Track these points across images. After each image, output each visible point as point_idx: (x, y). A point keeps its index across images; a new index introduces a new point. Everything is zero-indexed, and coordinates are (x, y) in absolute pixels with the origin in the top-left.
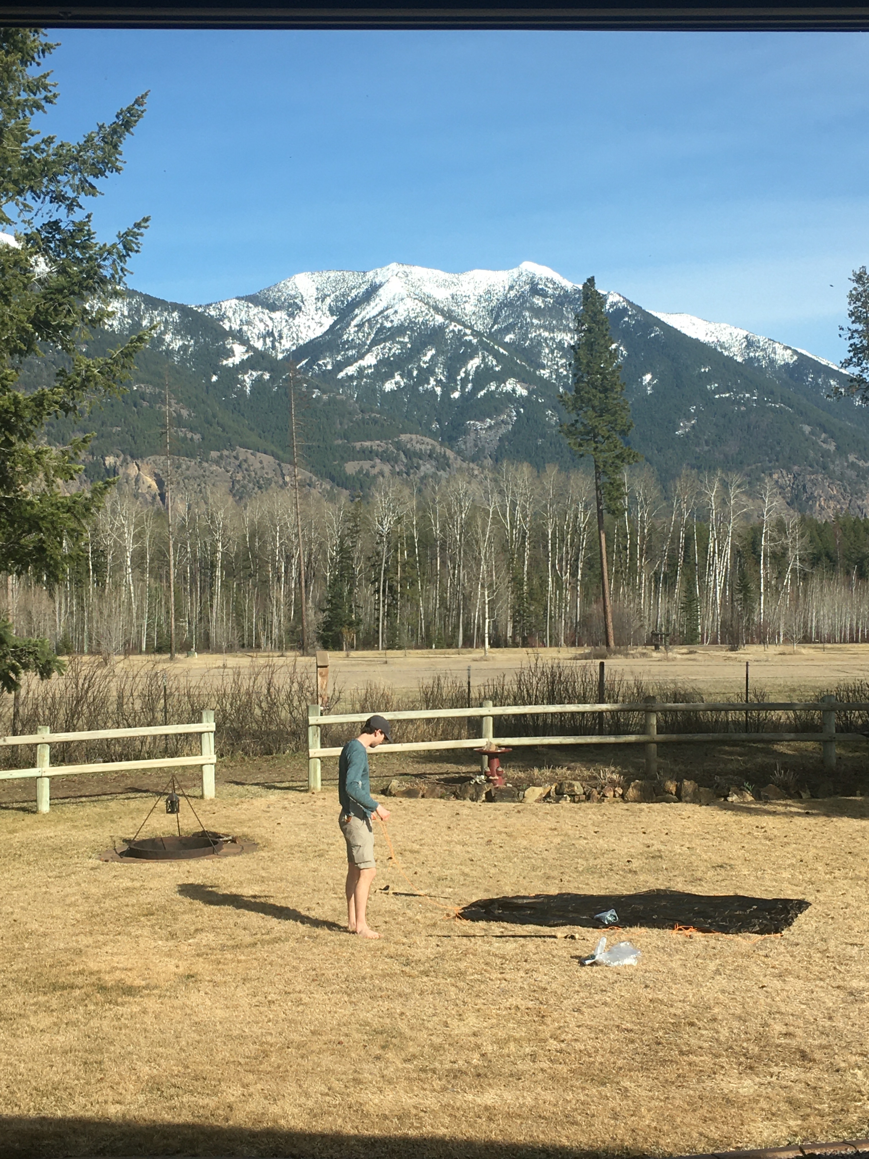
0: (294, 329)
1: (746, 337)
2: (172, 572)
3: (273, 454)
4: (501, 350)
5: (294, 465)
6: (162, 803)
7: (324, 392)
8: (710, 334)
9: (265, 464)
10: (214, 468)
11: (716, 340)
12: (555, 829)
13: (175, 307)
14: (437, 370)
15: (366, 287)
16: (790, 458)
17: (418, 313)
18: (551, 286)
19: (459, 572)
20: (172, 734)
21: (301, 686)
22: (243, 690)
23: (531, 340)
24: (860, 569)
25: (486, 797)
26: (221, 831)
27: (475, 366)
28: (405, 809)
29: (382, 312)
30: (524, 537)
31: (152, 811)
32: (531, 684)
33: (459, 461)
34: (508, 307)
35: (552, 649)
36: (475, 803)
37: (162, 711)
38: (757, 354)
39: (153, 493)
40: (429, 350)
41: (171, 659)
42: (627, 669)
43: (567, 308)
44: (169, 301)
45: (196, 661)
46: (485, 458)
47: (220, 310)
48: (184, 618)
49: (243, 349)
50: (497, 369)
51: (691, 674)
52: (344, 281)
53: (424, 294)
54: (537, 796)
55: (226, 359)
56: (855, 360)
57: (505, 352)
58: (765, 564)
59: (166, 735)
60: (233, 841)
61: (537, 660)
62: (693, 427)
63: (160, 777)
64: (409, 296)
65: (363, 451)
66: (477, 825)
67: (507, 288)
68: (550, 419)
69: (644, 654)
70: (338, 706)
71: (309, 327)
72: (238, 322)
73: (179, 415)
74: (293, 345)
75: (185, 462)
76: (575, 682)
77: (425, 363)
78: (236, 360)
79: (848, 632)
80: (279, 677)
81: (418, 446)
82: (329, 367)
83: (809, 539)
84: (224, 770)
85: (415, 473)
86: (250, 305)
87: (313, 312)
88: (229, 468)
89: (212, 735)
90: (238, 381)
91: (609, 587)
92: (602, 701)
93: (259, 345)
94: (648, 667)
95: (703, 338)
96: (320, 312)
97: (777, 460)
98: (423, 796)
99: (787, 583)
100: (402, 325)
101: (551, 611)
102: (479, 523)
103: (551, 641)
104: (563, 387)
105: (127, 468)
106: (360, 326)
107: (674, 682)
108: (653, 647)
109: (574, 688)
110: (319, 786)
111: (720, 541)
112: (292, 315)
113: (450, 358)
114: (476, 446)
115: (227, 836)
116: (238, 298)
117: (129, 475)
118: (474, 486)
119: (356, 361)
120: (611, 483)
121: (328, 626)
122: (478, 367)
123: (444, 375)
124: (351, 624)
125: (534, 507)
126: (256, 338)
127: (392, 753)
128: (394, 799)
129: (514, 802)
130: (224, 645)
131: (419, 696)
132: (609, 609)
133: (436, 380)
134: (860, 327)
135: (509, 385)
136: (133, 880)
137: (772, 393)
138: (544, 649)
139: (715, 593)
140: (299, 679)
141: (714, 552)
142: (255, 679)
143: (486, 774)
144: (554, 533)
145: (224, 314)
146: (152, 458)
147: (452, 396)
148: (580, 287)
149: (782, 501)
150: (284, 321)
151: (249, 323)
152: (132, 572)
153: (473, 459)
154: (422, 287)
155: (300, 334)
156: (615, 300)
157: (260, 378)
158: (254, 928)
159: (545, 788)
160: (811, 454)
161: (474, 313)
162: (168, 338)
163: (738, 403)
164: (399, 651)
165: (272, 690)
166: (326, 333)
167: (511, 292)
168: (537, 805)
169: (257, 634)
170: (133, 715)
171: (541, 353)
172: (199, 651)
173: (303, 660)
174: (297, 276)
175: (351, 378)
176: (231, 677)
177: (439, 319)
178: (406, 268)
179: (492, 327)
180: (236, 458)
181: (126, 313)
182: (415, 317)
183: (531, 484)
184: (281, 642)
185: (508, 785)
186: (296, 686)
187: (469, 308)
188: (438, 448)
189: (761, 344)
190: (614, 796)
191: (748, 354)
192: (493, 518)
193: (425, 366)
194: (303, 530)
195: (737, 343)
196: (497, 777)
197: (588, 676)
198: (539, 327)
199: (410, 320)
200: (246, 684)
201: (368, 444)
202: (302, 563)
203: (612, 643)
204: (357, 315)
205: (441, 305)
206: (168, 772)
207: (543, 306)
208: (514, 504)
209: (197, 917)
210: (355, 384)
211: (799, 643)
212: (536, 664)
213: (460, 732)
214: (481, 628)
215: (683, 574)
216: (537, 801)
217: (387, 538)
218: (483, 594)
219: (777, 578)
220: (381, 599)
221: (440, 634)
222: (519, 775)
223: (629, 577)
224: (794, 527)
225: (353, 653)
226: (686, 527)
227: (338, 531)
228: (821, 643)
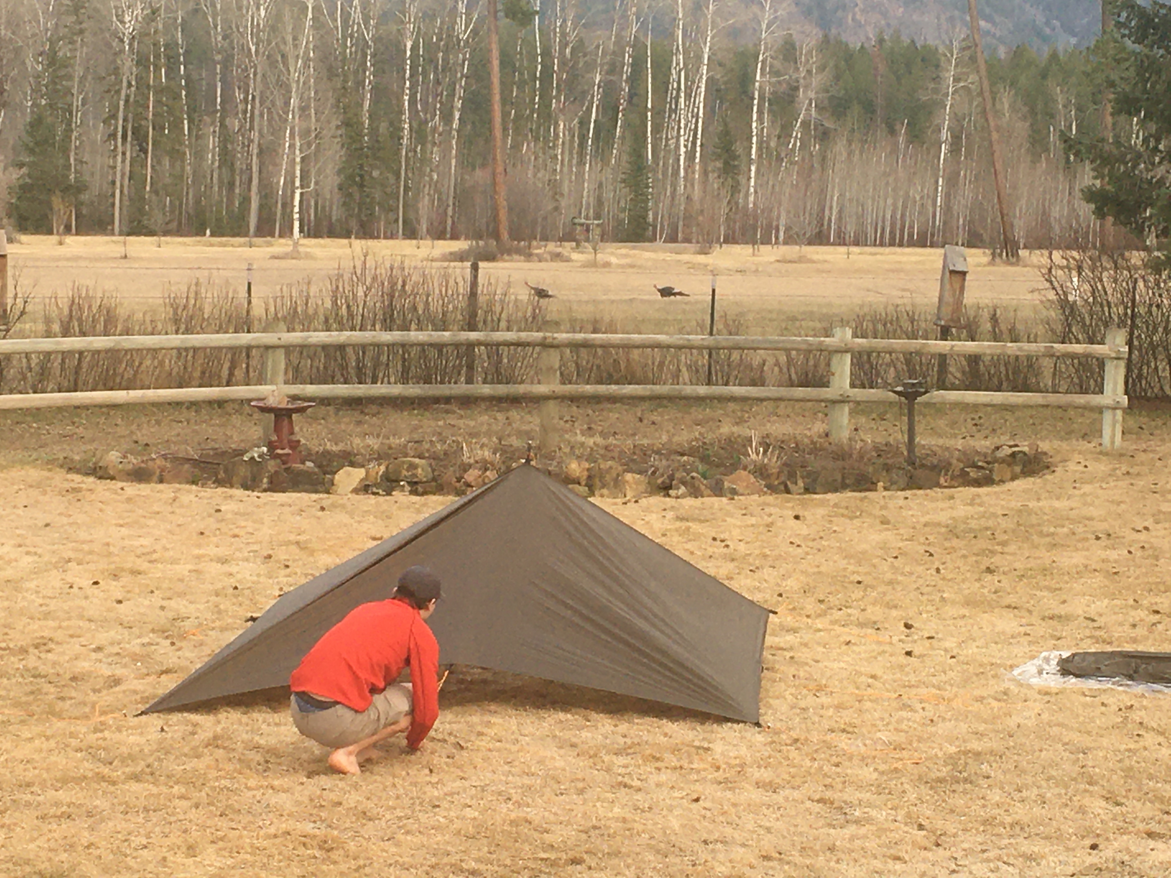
19: (253, 107)
24: (911, 126)
25: (271, 482)
28: (128, 501)
30: (364, 54)
32: (355, 295)
35: (408, 242)
36: (249, 493)
54: (355, 483)
58: (760, 112)
61: (367, 257)
66: (249, 530)
69: (557, 257)
70: (23, 325)
76: (428, 296)
79: (887, 229)
83: (833, 73)
91: (503, 141)
92: (472, 327)
98: (161, 481)
99: (795, 144)
101: (406, 178)
102: (290, 27)
103: (404, 230)
108: (574, 244)
109: (427, 303)
111: (691, 71)
121: (26, 191)
124: (67, 189)
128: (112, 484)
129: (316, 492)
131: (164, 314)
132: (501, 179)
138: (391, 242)
139: (677, 158)
141: (679, 88)
143: (270, 445)
144: (415, 48)
149: (792, 8)
159: (368, 470)
164: (147, 239)
168: (355, 497)
185: (310, 464)
192: (313, 19)
196: (289, 451)
197: (452, 286)
203: (505, 236)
211: (810, 243)
212: (365, 262)
213: (231, 374)
214: (287, 205)
215: (627, 125)
216: (356, 491)
217: (131, 45)
218: (292, 146)
219: (779, 137)
220: (120, 149)
221: (219, 212)
222: (328, 447)
223: (539, 128)
224: (810, 52)
225: (69, 240)
226: (634, 47)
227: (47, 30)
228: (845, 244)
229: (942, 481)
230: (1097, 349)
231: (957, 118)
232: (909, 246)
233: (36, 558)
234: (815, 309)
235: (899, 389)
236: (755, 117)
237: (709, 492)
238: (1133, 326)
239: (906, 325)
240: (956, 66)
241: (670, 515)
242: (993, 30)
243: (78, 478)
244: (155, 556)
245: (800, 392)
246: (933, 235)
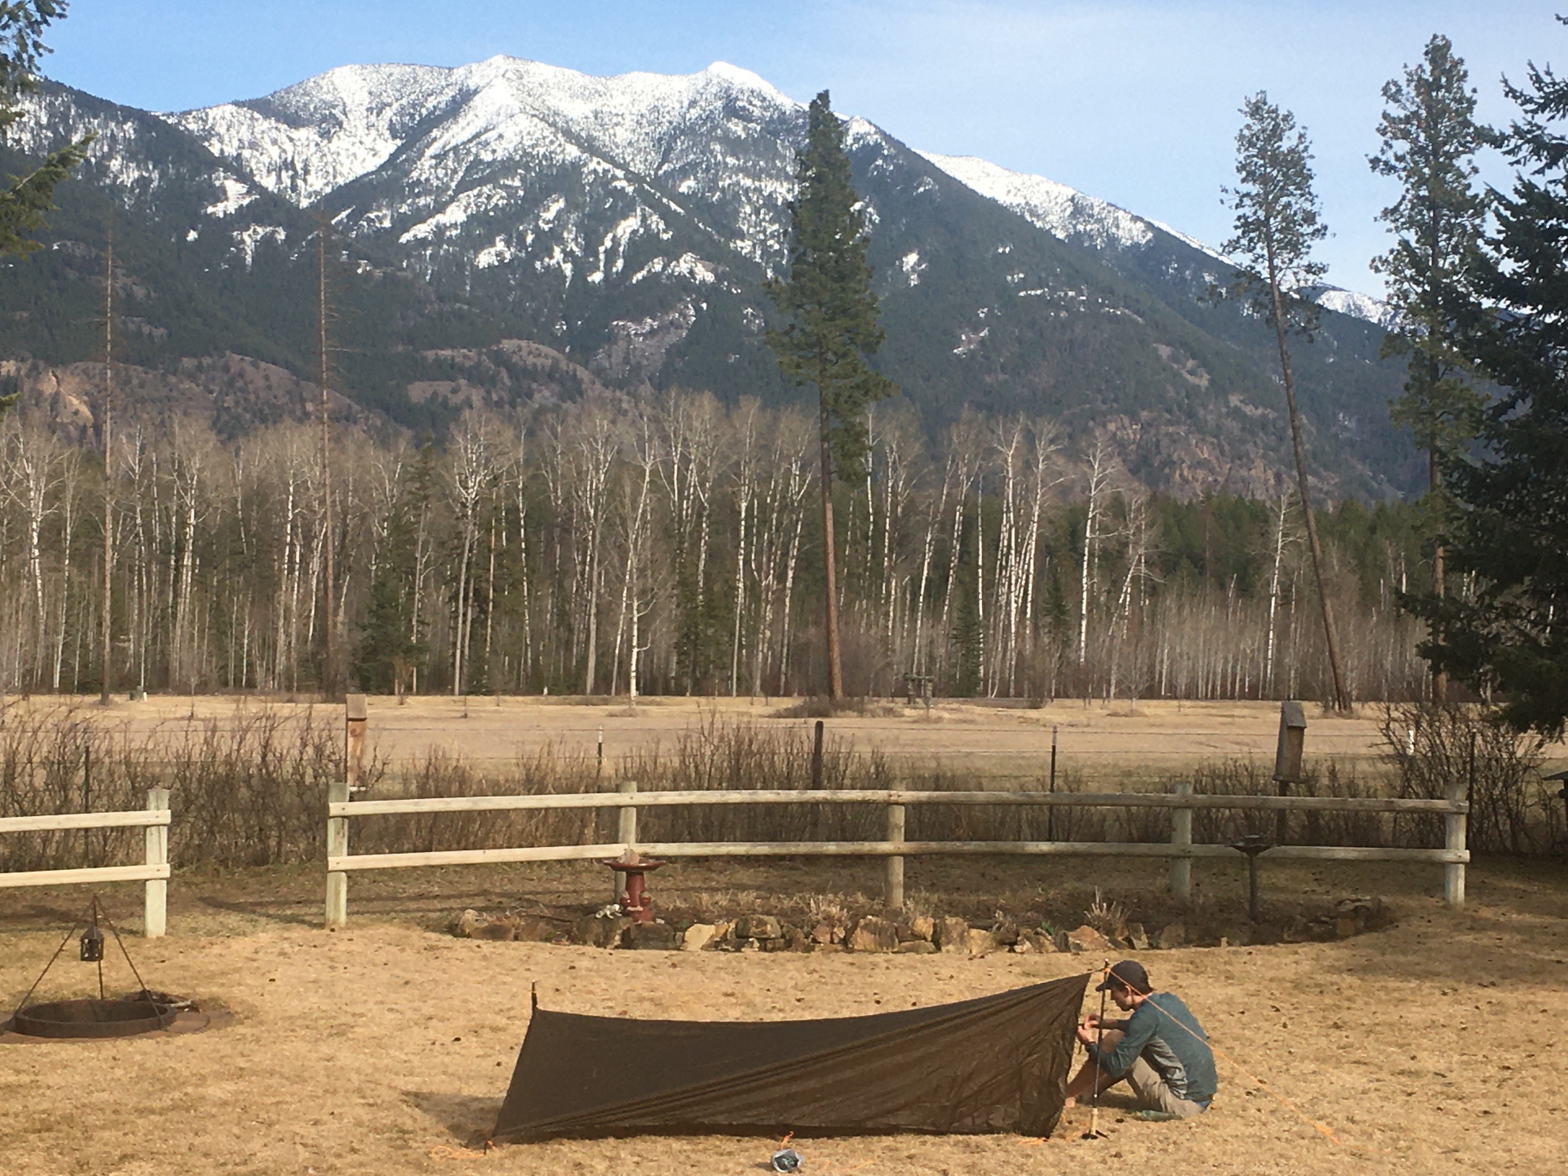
0: (330, 159)
1: (1072, 199)
2: (108, 557)
3: (287, 365)
4: (673, 206)
5: (319, 382)
6: (74, 944)
7: (376, 266)
8: (1013, 192)
9: (274, 380)
10: (187, 385)
11: (1023, 202)
12: (732, 995)
13: (129, 113)
14: (565, 235)
15: (452, 94)
16: (1136, 397)
17: (537, 140)
18: (759, 104)
19: (592, 568)
20: (97, 828)
21: (319, 750)
22: (221, 756)
23: (723, 190)
24: (1240, 580)
25: (622, 940)
26: (173, 990)
27: (629, 230)
28: (485, 958)
29: (477, 135)
30: (700, 516)
31: (56, 956)
32: (703, 755)
33: (598, 386)
34: (686, 135)
35: (741, 699)
36: (601, 950)
37: (79, 789)
38: (1088, 228)
39: (81, 423)
40: (554, 201)
41: (104, 702)
42: (859, 733)
43: (783, 141)
44: (118, 102)
45: (144, 707)
46: (643, 382)
47: (205, 121)
48: (128, 634)
49: (242, 188)
50: (665, 237)
51: (966, 744)
52: (416, 81)
53: (549, 109)
54: (705, 940)
55: (214, 204)
56: (1244, 242)
57: (679, 210)
58: (1090, 568)
59: (87, 830)
60: (194, 1008)
61: (713, 716)
62: (982, 341)
63: (74, 900)
64: (523, 111)
65: (439, 363)
66: (604, 986)
67: (686, 104)
68: (749, 321)
69: (889, 712)
70: (383, 786)
71: (354, 155)
72: (236, 143)
73: (130, 295)
74: (327, 184)
75: (137, 372)
76: (774, 754)
77: (548, 222)
78: (231, 206)
79: (1219, 683)
80: (283, 736)
81: (531, 360)
82: (387, 224)
83: (1162, 529)
84: (183, 889)
85: (524, 405)
86: (256, 115)
87: (361, 131)
88: (211, 387)
89: (164, 831)
90: (231, 242)
91: (836, 599)
92: (817, 786)
93: (269, 183)
94: (895, 732)
95: (1003, 199)
96: (373, 132)
97: (1116, 400)
98: (516, 938)
99: (1125, 599)
100: (510, 159)
101: (741, 636)
102: (628, 490)
103: (738, 686)
104: (775, 270)
105: (36, 380)
106: (440, 158)
107: (936, 758)
108: (906, 700)
109: (772, 762)
110: (343, 917)
111: (1021, 528)
112: (326, 135)
113: (590, 216)
114: (626, 360)
115: (183, 999)
116: (237, 104)
117: (40, 393)
118: (622, 427)
119: (431, 216)
120: (846, 430)
121: (370, 652)
122: (634, 232)
123: (577, 244)
124: (409, 650)
125: (718, 467)
126: (265, 170)
127: (468, 866)
128: (468, 942)
129: (667, 949)
130: (194, 681)
131: (518, 774)
132: (835, 636)
133: (563, 251)
134: (1254, 189)
135: (684, 264)
136: (18, 1072)
137: (1112, 292)
138: (727, 699)
139: (1008, 614)
140: (316, 740)
141: (1009, 547)
142: (242, 739)
143: (622, 903)
144: (750, 508)
145: (212, 128)
146: (81, 365)
147: (590, 279)
148: (806, 108)
149: (1120, 467)
150: (312, 145)
151: (253, 145)
152: (40, 555)
153: (620, 385)
154: (545, 97)
155: (338, 167)
156: (862, 131)
157: (268, 240)
158: (221, 1154)
159: (718, 927)
160: (1171, 392)
161: (630, 144)
162: (115, 164)
163: (1054, 304)
164: (487, 698)
165: (270, 757)
166: (383, 167)
167: (692, 111)
168: (705, 954)
169: (250, 665)
170: (30, 794)
171: (739, 212)
172: (151, 690)
173: (323, 709)
174: (337, 70)
175: (422, 243)
176: (202, 736)
177: (573, 152)
178: (520, 65)
179: (660, 167)
180: (226, 369)
181: (44, 120)
182: (533, 147)
183: (715, 428)
184: (290, 679)
185: (659, 921)
186: (310, 750)
187: (622, 135)
188: (563, 365)
189: (1096, 210)
190: (832, 942)
191: (1075, 227)
192: (650, 482)
193: (546, 228)
194: (333, 493)
195: (1057, 208)
196: (640, 908)
197: (796, 744)
198: (738, 170)
199: (524, 151)
200: (226, 746)
201: (447, 353)
202: (330, 548)
203: (839, 693)
204: (435, 139)
205: (575, 129)
206: (88, 891)
207: (743, 136)
208: (685, 460)
209: (125, 1134)
210: (428, 252)
211: (1141, 698)
212: (712, 723)
213: (582, 833)
214: (624, 663)
215: (959, 581)
216: (705, 948)
217: (473, 510)
218: (629, 607)
219: (1109, 592)
220: (461, 611)
221: (557, 670)
222: (678, 904)
223: (870, 585)
224: (1139, 509)
225: (411, 700)
226: (965, 505)
227: (392, 497)
228: (1176, 698)
229: (1285, 936)
230: (1440, 804)
231: (1286, 571)
232: (1240, 698)
233: (398, 1016)
234: (1150, 763)
235: (1241, 844)
236: (1085, 573)
237: (1053, 948)
238: (1473, 780)
239: (1246, 781)
240: (1285, 521)
241: (1017, 970)
242: (1320, 485)
243: (433, 935)
244: (512, 1013)
245: (1143, 848)
246: (1264, 688)
